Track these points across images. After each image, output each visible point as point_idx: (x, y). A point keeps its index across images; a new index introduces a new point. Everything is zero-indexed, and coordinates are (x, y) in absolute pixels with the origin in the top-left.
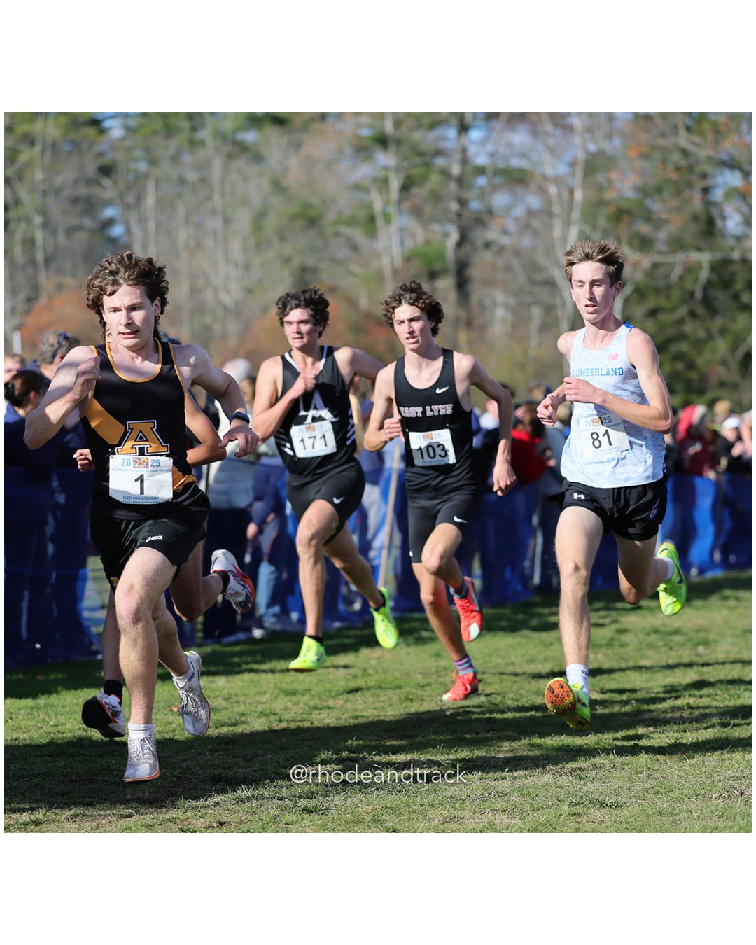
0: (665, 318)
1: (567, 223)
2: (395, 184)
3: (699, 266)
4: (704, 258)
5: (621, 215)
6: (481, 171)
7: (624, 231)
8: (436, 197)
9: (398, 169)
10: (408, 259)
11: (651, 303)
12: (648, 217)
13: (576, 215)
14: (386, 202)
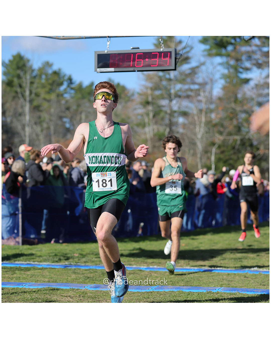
0: (227, 154)
1: (200, 127)
2: (151, 115)
3: (237, 140)
4: (238, 138)
5: (215, 125)
6: (175, 112)
7: (216, 129)
8: (163, 119)
9: (152, 111)
10: (155, 135)
11: (222, 149)
12: (222, 126)
13: (203, 125)
14: (149, 119)
